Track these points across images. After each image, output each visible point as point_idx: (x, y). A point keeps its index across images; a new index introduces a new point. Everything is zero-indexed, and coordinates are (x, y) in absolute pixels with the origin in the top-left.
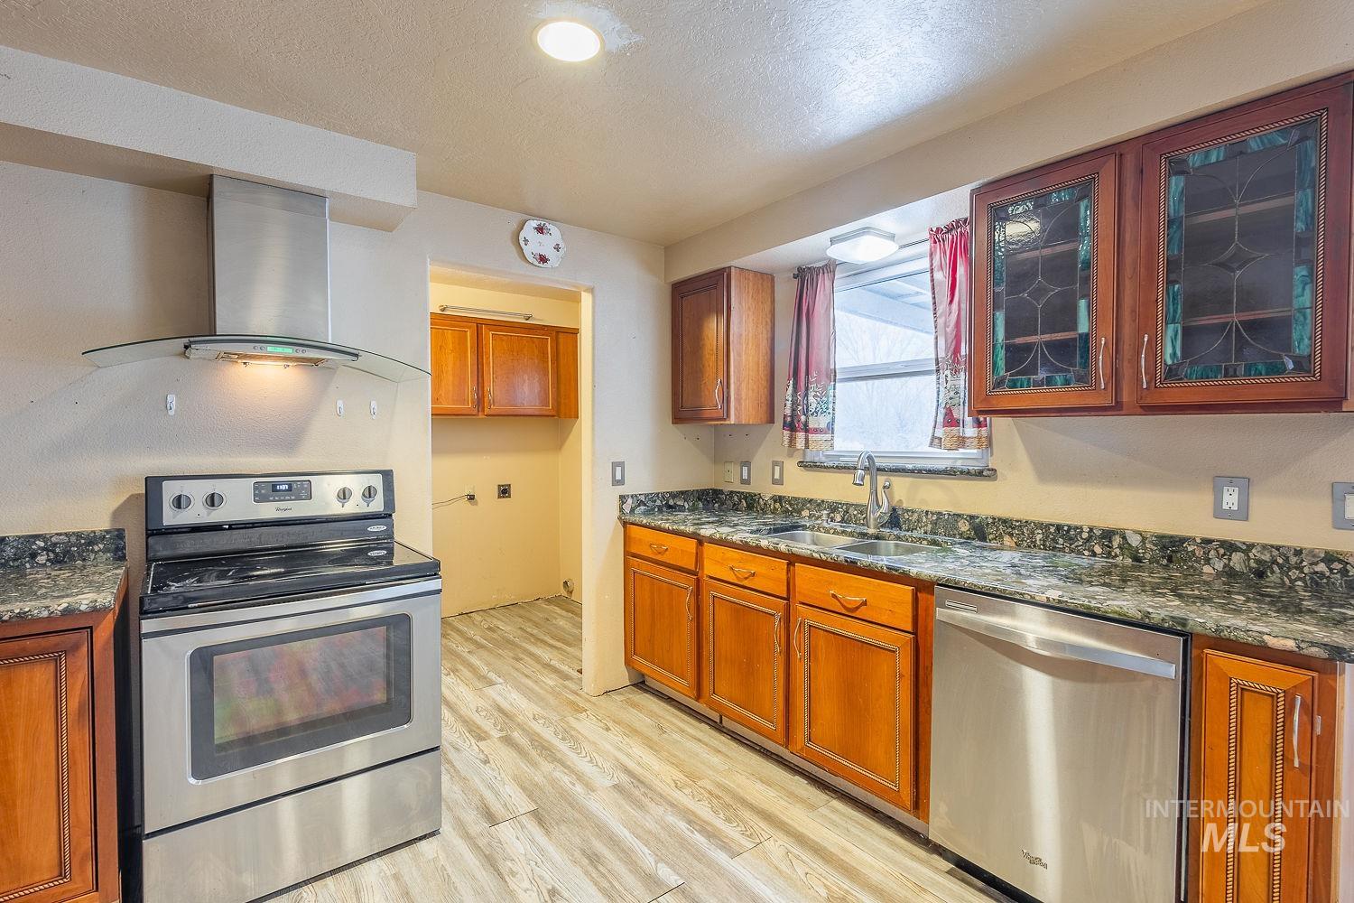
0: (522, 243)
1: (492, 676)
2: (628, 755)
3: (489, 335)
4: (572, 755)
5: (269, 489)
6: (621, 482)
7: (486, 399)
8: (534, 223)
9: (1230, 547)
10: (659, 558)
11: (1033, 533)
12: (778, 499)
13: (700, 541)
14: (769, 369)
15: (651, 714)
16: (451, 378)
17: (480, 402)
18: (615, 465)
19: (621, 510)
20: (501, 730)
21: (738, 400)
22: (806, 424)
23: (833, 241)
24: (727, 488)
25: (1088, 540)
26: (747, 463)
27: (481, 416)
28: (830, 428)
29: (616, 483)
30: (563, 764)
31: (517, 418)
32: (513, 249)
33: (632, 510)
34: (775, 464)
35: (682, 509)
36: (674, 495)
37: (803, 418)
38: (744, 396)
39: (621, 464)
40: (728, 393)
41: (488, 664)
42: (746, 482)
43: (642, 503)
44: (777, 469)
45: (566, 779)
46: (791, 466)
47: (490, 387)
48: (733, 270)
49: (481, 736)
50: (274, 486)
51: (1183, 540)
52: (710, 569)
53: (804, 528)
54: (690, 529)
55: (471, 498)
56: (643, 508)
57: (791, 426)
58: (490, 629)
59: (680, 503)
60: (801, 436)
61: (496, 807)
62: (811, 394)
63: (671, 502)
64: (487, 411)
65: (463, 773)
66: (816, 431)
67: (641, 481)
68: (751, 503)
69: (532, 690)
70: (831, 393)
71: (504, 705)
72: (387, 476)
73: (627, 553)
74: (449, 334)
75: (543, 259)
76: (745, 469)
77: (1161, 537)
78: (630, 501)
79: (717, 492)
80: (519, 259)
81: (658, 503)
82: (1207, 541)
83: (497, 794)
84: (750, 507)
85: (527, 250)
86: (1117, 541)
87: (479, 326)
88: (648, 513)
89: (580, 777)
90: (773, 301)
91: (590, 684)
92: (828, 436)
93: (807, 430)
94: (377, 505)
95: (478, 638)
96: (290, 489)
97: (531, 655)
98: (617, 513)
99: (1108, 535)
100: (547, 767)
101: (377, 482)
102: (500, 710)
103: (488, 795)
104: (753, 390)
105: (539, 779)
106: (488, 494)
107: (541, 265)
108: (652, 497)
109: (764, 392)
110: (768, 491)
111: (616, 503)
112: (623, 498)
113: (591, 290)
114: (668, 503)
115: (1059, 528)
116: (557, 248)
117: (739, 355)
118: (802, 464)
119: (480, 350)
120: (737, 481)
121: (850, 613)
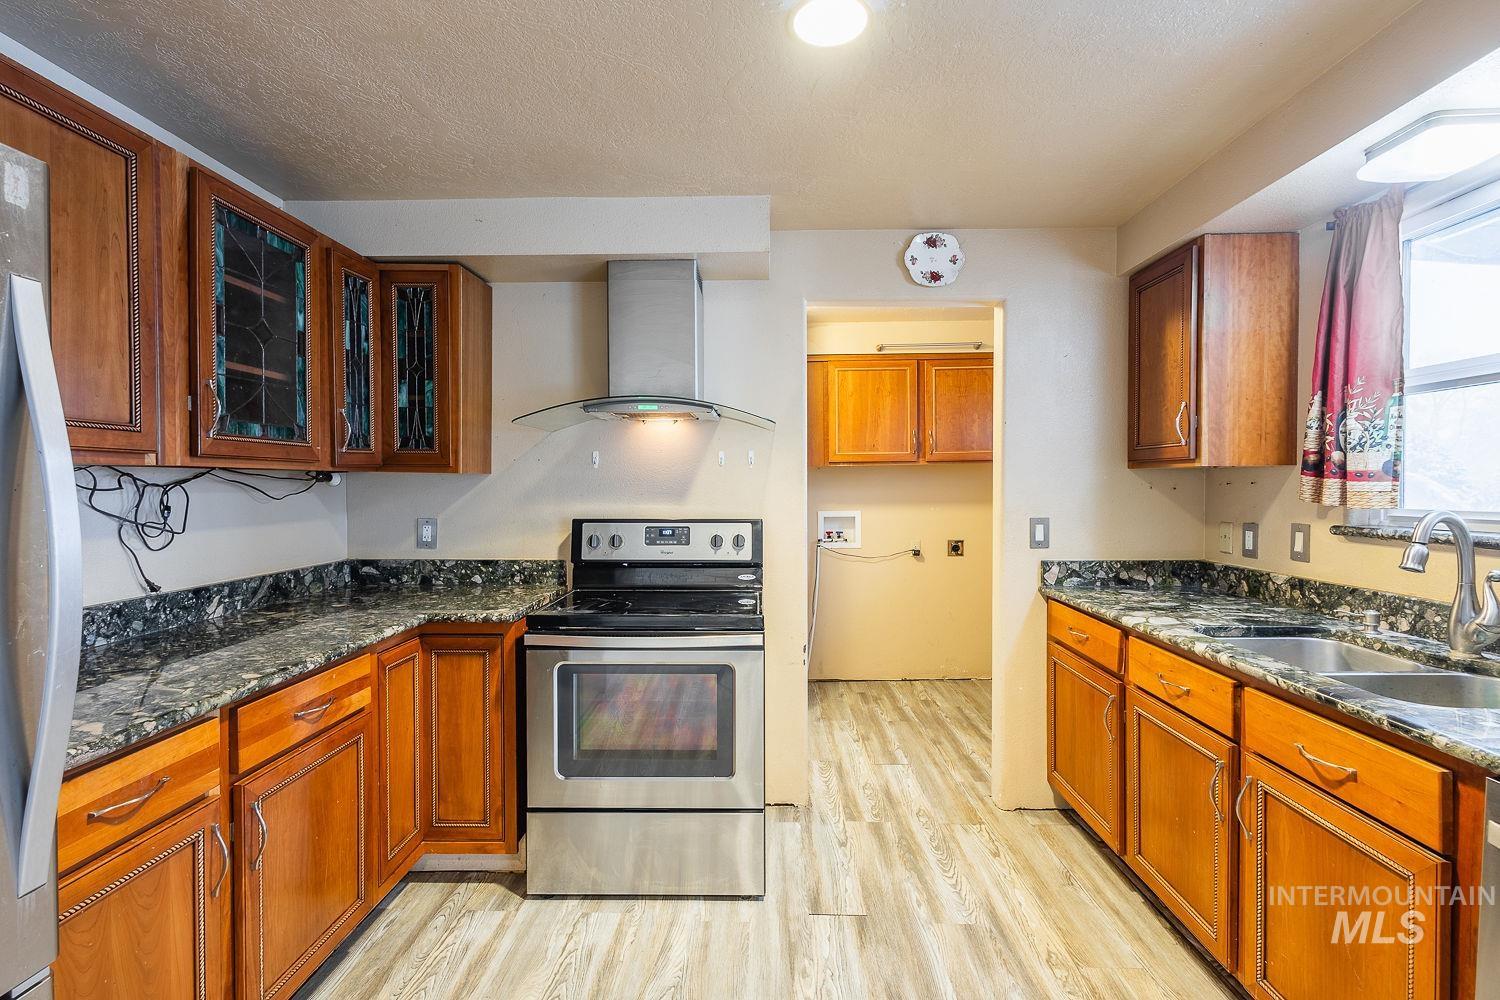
0: (908, 263)
1: (900, 754)
2: (1005, 895)
3: (931, 372)
4: (937, 871)
5: (658, 532)
6: (1045, 544)
7: (927, 444)
8: (920, 240)
10: (1078, 648)
12: (1299, 584)
13: (1126, 633)
14: (1284, 381)
15: (1065, 854)
16: (888, 422)
17: (920, 447)
18: (1034, 522)
19: (1043, 579)
20: (875, 816)
21: (1218, 430)
22: (1343, 466)
23: (1369, 153)
24: (1220, 561)
26: (1252, 526)
27: (922, 462)
28: (1393, 471)
29: (1035, 544)
30: (921, 877)
31: (966, 464)
32: (899, 272)
33: (1059, 582)
34: (1296, 528)
35: (1142, 586)
36: (1127, 566)
37: (1336, 456)
38: (1228, 423)
39: (1045, 522)
40: (1199, 422)
41: (902, 740)
42: (1251, 554)
43: (1074, 573)
44: (1299, 536)
45: (915, 895)
46: (1321, 532)
47: (931, 429)
48: (1208, 239)
49: (852, 813)
50: (661, 530)
52: (1136, 676)
53: (1326, 634)
54: (1111, 614)
55: (917, 553)
56: (1075, 580)
57: (1318, 468)
58: (926, 702)
59: (1141, 577)
60: (1332, 485)
61: (827, 899)
62: (1352, 414)
63: (1124, 575)
64: (928, 457)
65: (816, 847)
66: (1360, 476)
67: (1076, 544)
68: (1256, 586)
69: (932, 780)
70: (1394, 411)
71: (895, 790)
72: (757, 525)
73: (1050, 638)
74: (887, 376)
75: (935, 277)
76: (1249, 535)
78: (1055, 569)
79: (1206, 567)
80: (909, 285)
81: (1102, 574)
83: (835, 883)
84: (1254, 592)
85: (915, 271)
87: (920, 362)
88: (1087, 586)
89: (931, 899)
90: (1295, 274)
91: (998, 796)
92: (1387, 485)
93: (1343, 473)
94: (746, 555)
95: (908, 710)
96: (673, 535)
97: (954, 740)
98: (1037, 584)
100: (901, 871)
101: (746, 531)
102: (888, 794)
103: (826, 882)
104: (1249, 415)
105: (886, 884)
106: (936, 551)
107: (933, 284)
108: (1092, 567)
109: (1272, 417)
110: (1280, 568)
111: (1037, 570)
112: (1046, 566)
113: (1003, 304)
114: (1121, 577)
116: (954, 261)
117: (1221, 364)
118: (1337, 530)
119: (921, 388)
120: (1238, 552)
121: (1329, 787)
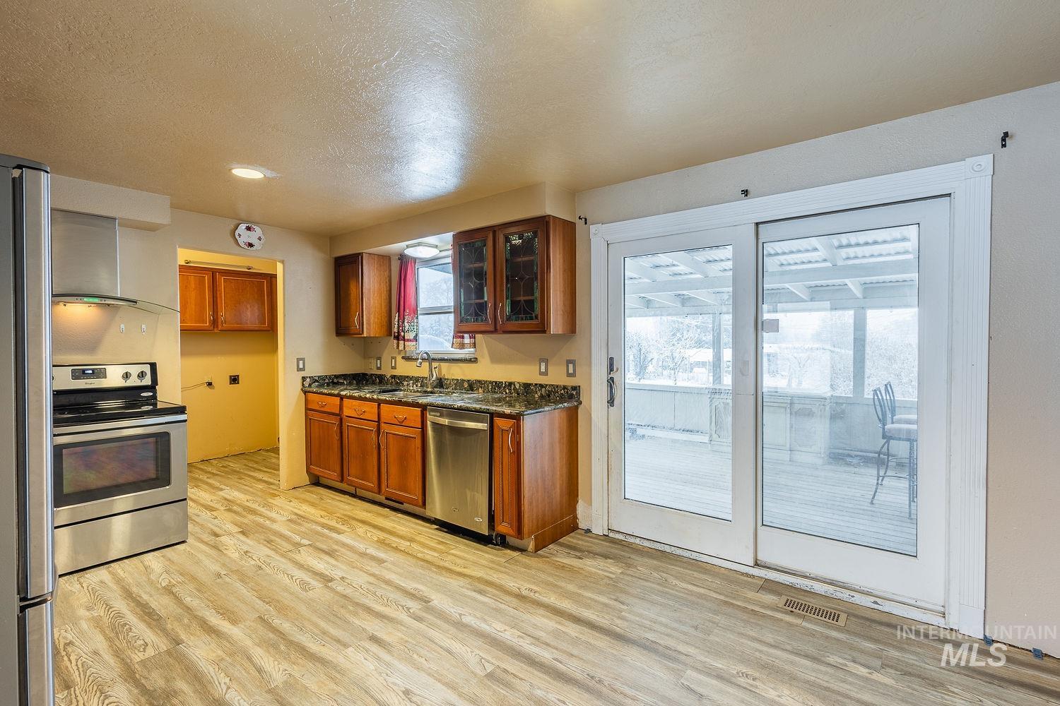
0: (237, 237)
1: (223, 487)
2: (299, 509)
3: (222, 281)
4: (268, 513)
5: (79, 374)
6: (303, 369)
7: (220, 321)
8: (243, 226)
9: (541, 386)
10: (322, 409)
11: (488, 386)
12: (393, 377)
13: (342, 398)
14: (388, 307)
15: (317, 494)
16: (194, 307)
17: (215, 322)
18: (298, 360)
19: (303, 384)
20: (225, 507)
21: (369, 324)
22: (404, 337)
23: (408, 247)
24: (369, 372)
25: (505, 387)
26: (380, 358)
27: (216, 331)
28: (416, 339)
29: (299, 370)
30: (261, 515)
31: (242, 332)
32: (231, 240)
33: (310, 385)
34: (393, 358)
35: (342, 384)
36: (336, 377)
37: (402, 334)
38: (372, 321)
39: (303, 360)
40: (363, 320)
41: (220, 482)
42: (379, 368)
43: (316, 381)
44: (393, 360)
45: (262, 520)
46: (399, 359)
47: (222, 313)
48: (364, 255)
49: (211, 509)
50: (84, 371)
51: (530, 384)
52: (346, 412)
53: (401, 390)
54: (336, 392)
55: (210, 384)
56: (317, 383)
57: (397, 338)
58: (223, 466)
59: (341, 381)
60: (401, 342)
61: (219, 531)
62: (406, 321)
63: (335, 381)
64: (220, 328)
65: (201, 523)
66: (409, 340)
67: (316, 368)
68: (381, 379)
69: (247, 491)
70: (415, 321)
71: (228, 497)
72: (153, 366)
73: (307, 409)
74: (192, 279)
75: (251, 245)
76: (379, 361)
77: (524, 384)
78: (308, 380)
79: (365, 375)
80: (235, 245)
81: (327, 381)
82: (536, 384)
83: (221, 528)
84: (381, 382)
85: (240, 241)
86: (513, 387)
87: (214, 273)
88: (321, 386)
89: (269, 519)
90: (390, 270)
91: (284, 484)
92: (414, 343)
93: (404, 340)
94: (147, 381)
95: (215, 472)
96: (93, 373)
97: (250, 476)
98: (300, 386)
99: (510, 384)
100: (251, 517)
101: (147, 369)
102: (226, 499)
103: (215, 529)
104: (378, 319)
105: (246, 521)
106: (222, 381)
107: (249, 248)
108: (322, 378)
109: (385, 320)
110: (387, 372)
111: (300, 381)
112: (304, 379)
113: (282, 262)
114: (334, 381)
115: (496, 382)
116: (260, 239)
117: (369, 299)
118: (403, 358)
119: (215, 289)
120: (375, 369)
121: (401, 424)
